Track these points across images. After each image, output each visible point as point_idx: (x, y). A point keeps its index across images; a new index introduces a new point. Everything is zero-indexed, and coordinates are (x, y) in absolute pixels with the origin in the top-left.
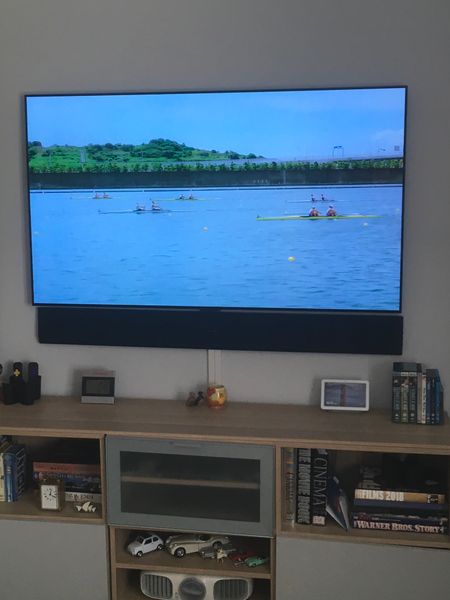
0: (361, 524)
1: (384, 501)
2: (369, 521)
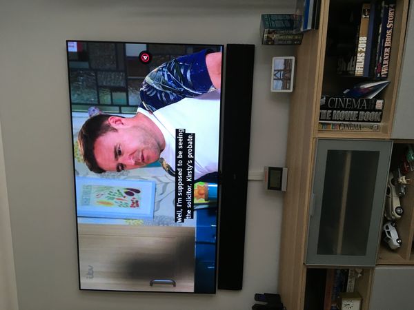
0: (384, 71)
1: (366, 52)
2: (382, 64)
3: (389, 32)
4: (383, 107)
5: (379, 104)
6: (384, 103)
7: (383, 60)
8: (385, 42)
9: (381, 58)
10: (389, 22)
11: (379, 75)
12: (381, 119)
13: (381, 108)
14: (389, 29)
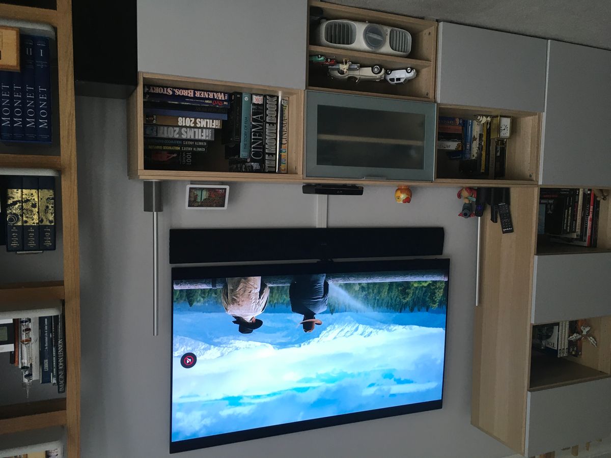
0: (221, 97)
1: (197, 118)
2: (213, 99)
3: (178, 92)
4: (260, 95)
5: (257, 100)
6: (257, 95)
7: (209, 99)
8: (188, 97)
9: (207, 102)
10: (165, 93)
11: (225, 103)
12: (275, 96)
13: (262, 97)
14: (174, 92)
